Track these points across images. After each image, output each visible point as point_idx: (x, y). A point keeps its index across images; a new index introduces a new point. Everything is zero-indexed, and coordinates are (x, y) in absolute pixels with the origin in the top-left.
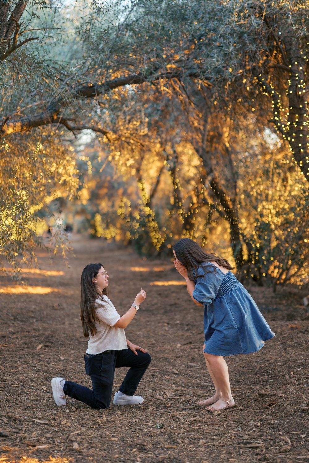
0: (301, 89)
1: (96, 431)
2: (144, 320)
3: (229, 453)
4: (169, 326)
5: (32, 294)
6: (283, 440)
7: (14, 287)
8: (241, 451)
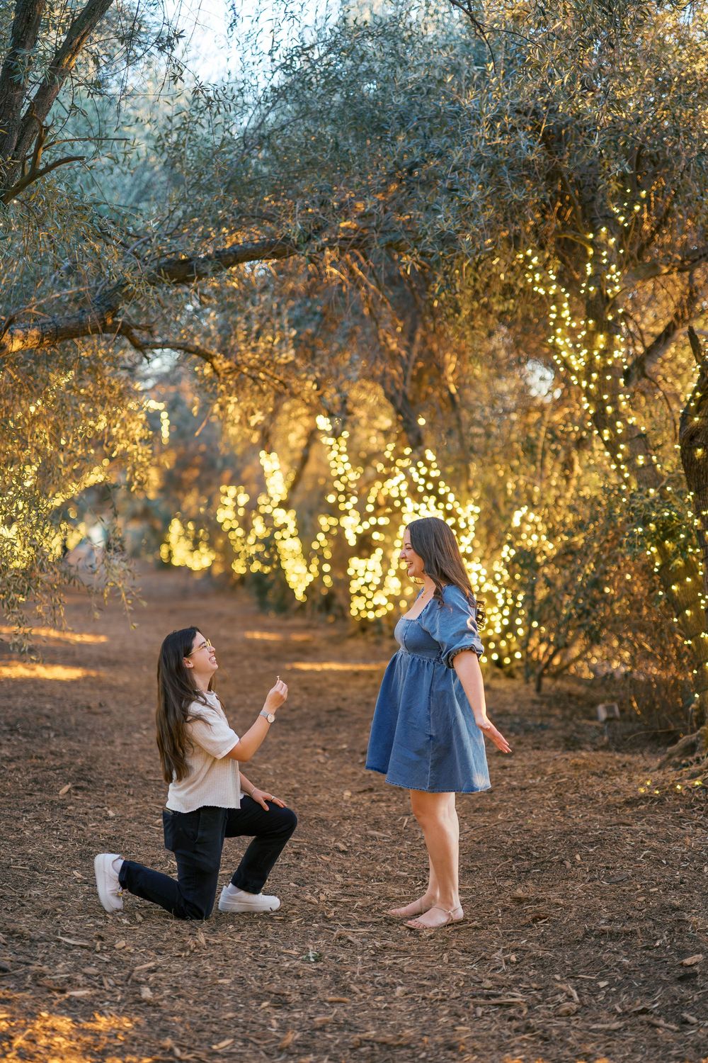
0: (612, 283)
1: (186, 963)
2: (275, 741)
3: (456, 1015)
4: (327, 754)
5: (45, 679)
6: (562, 991)
7: (6, 665)
8: (480, 1011)
